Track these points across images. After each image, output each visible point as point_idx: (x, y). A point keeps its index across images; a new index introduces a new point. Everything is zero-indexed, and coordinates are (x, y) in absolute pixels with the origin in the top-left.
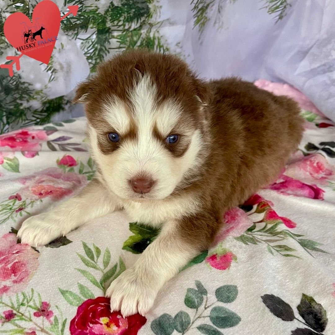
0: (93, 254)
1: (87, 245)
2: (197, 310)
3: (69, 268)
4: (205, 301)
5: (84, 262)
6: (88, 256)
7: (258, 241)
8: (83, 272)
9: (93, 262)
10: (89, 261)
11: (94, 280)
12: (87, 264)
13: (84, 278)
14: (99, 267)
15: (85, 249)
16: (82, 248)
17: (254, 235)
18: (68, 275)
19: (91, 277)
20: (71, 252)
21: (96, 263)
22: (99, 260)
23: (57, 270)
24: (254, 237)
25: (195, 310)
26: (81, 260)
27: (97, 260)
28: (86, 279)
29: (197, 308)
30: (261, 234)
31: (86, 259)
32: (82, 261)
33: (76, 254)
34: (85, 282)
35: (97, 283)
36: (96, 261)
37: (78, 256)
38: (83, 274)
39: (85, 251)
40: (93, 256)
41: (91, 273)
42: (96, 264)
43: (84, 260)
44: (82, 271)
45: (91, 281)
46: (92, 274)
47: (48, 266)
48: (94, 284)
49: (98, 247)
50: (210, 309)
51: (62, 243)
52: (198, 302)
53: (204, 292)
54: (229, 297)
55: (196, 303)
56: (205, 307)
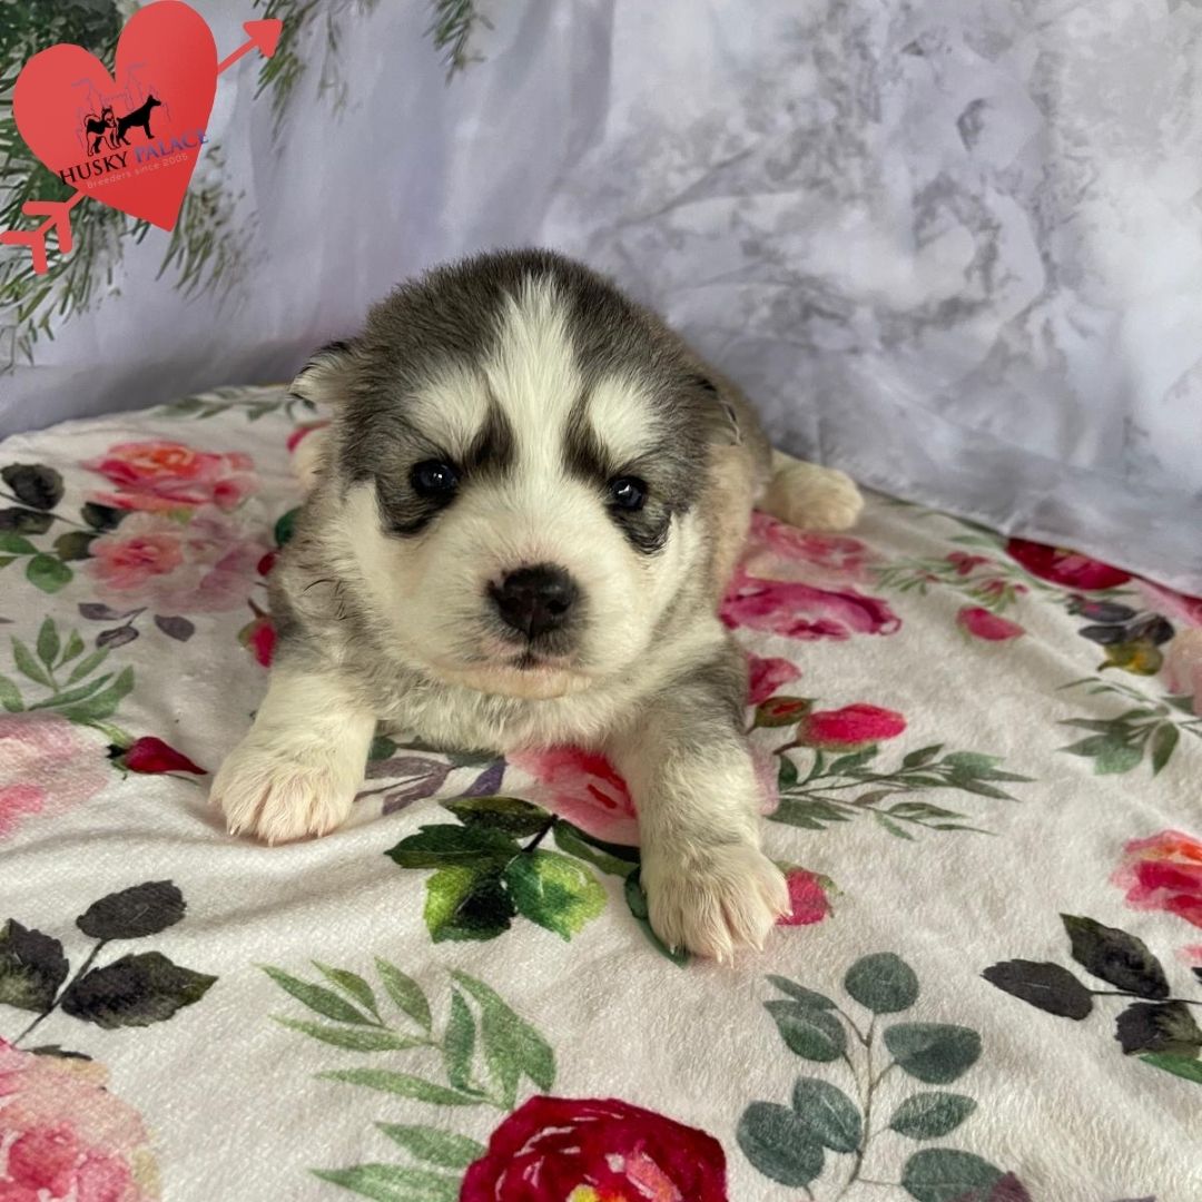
0: (342, 1001)
1: (292, 975)
2: (848, 1060)
3: (289, 1083)
4: (844, 1022)
5: (334, 1042)
6: (332, 1017)
7: (839, 809)
8: (365, 1078)
9: (369, 1029)
10: (349, 1032)
11: (427, 1090)
12: (351, 1044)
13: (387, 1097)
14: (408, 1035)
15: (295, 995)
16: (282, 995)
17: (817, 794)
18: (308, 1110)
19: (409, 1084)
20: (246, 1021)
21: (381, 1026)
22: (381, 1014)
23: (249, 1109)
24: (819, 799)
25: (841, 1060)
26: (314, 1039)
27: (377, 1015)
28: (398, 1100)
29: (844, 1054)
30: (828, 785)
31: (331, 1030)
32: (320, 1042)
33: (276, 1024)
34: (401, 1109)
35: (447, 1092)
36: (377, 1021)
37: (288, 1030)
38: (369, 1085)
39: (305, 1001)
40: (351, 1007)
41: (395, 1071)
42: (384, 1032)
43: (326, 1037)
44: (355, 1076)
45: (423, 1098)
46: (404, 1071)
47: (194, 1113)
48: (439, 1103)
49: (342, 967)
50: (878, 1041)
51: (170, 994)
52: (829, 1034)
53: (820, 1003)
54: (896, 991)
55: (829, 1039)
56: (862, 1040)
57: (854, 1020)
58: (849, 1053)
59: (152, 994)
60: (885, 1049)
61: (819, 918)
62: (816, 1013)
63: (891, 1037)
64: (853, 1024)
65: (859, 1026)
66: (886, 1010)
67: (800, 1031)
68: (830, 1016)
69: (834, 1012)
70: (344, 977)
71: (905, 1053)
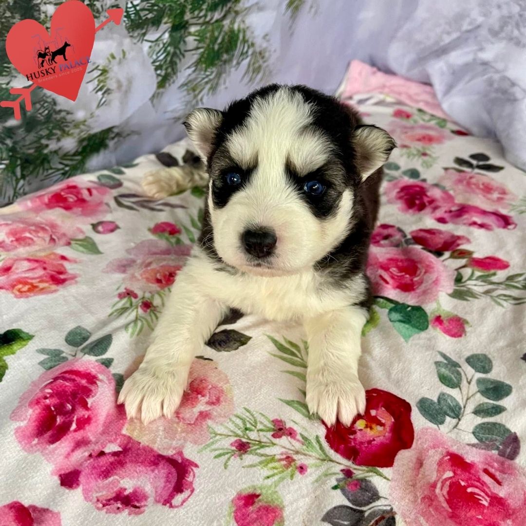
0: (290, 350)
1: (276, 338)
2: (460, 389)
4: (462, 374)
5: (288, 362)
6: (286, 354)
7: (476, 294)
9: (298, 359)
10: (292, 359)
12: (293, 363)
21: (302, 359)
22: (303, 356)
25: (458, 389)
26: (281, 360)
29: (459, 386)
31: (287, 357)
32: (283, 361)
33: (269, 354)
36: (300, 357)
40: (293, 351)
43: (285, 359)
49: (290, 340)
50: (474, 382)
51: (237, 341)
52: (456, 378)
53: (456, 365)
54: (484, 367)
55: (455, 380)
56: (468, 382)
57: (466, 373)
58: (461, 386)
59: (232, 340)
60: (476, 386)
61: (460, 336)
62: (453, 368)
63: (479, 381)
64: (466, 375)
65: (468, 376)
66: (480, 372)
67: (445, 375)
68: (458, 371)
69: (459, 369)
70: (291, 343)
71: (483, 388)
